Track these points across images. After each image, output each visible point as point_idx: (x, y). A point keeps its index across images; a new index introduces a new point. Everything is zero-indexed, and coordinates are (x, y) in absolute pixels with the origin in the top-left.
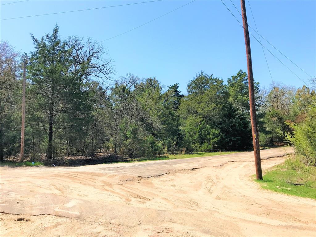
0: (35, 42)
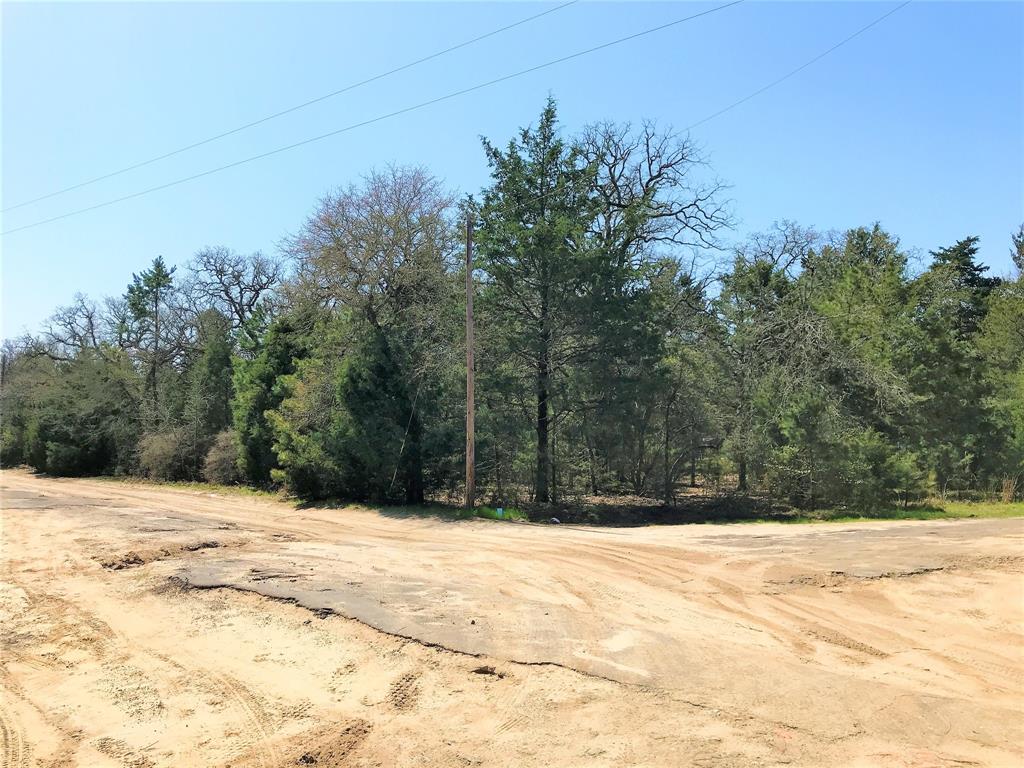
0: (494, 159)
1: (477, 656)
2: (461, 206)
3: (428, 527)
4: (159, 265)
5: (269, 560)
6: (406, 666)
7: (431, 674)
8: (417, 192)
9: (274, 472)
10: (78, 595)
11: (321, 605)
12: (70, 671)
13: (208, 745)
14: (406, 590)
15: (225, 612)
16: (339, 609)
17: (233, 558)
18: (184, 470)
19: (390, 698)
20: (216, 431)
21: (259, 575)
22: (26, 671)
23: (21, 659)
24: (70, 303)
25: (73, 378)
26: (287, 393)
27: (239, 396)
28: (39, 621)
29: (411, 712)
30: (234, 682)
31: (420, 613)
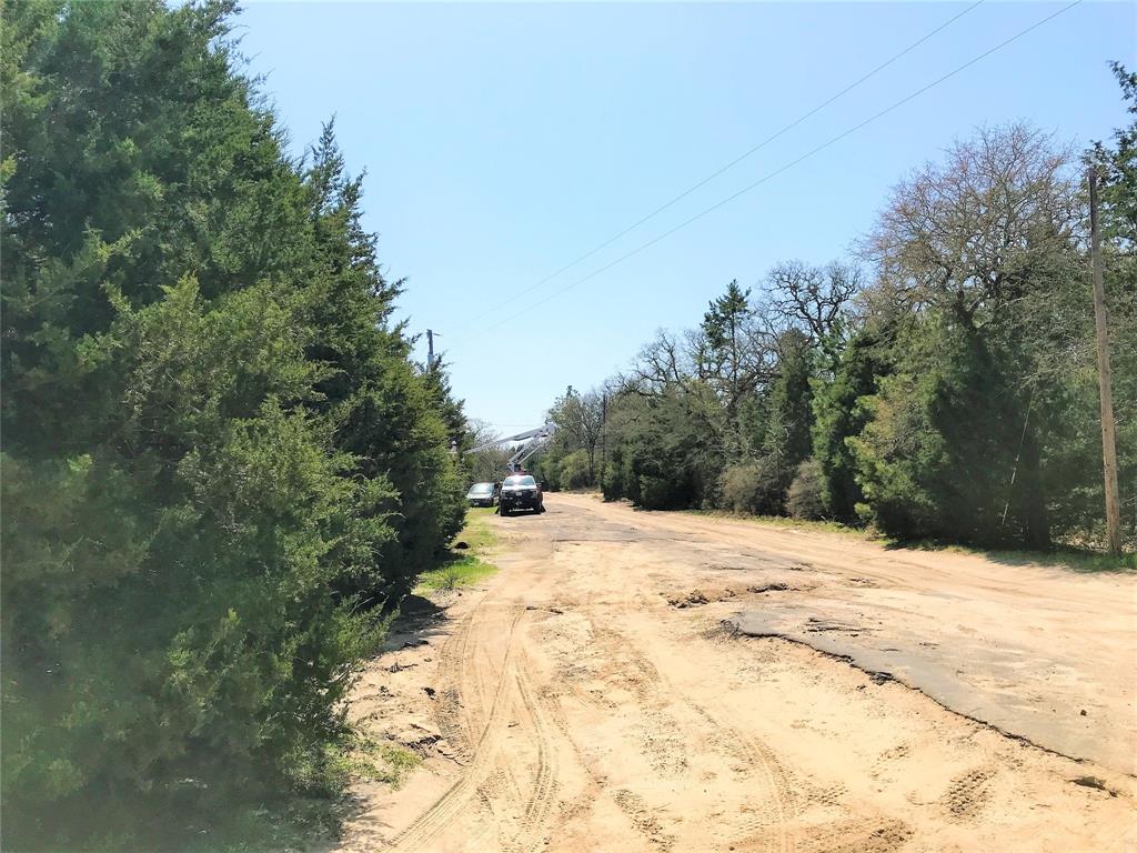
1: (1079, 761)
2: (1087, 160)
3: (1053, 578)
4: (733, 290)
5: (835, 608)
6: (975, 760)
7: (1010, 776)
8: (1018, 153)
9: (858, 507)
10: (634, 632)
11: (880, 668)
12: (611, 711)
13: (720, 818)
14: (997, 661)
15: (773, 666)
16: (899, 675)
17: (794, 603)
18: (767, 504)
19: (946, 800)
20: (798, 462)
21: (816, 625)
22: (575, 706)
23: (572, 693)
24: (653, 339)
25: (658, 412)
26: (868, 416)
27: (819, 422)
28: (596, 655)
29: (970, 825)
30: (765, 748)
31: (1008, 692)
